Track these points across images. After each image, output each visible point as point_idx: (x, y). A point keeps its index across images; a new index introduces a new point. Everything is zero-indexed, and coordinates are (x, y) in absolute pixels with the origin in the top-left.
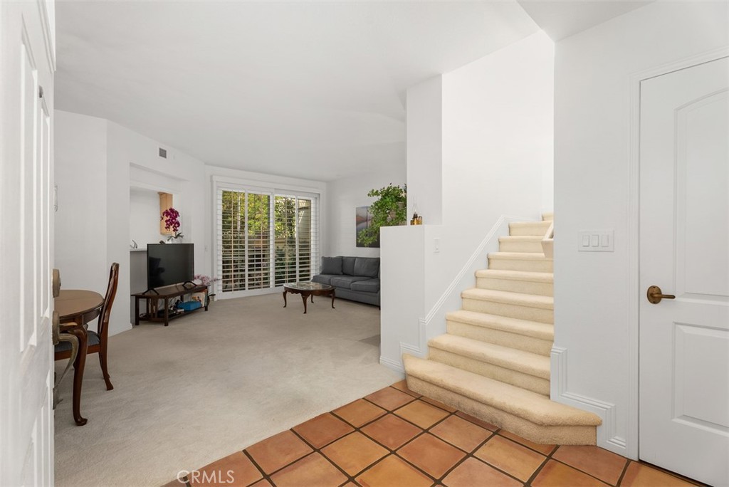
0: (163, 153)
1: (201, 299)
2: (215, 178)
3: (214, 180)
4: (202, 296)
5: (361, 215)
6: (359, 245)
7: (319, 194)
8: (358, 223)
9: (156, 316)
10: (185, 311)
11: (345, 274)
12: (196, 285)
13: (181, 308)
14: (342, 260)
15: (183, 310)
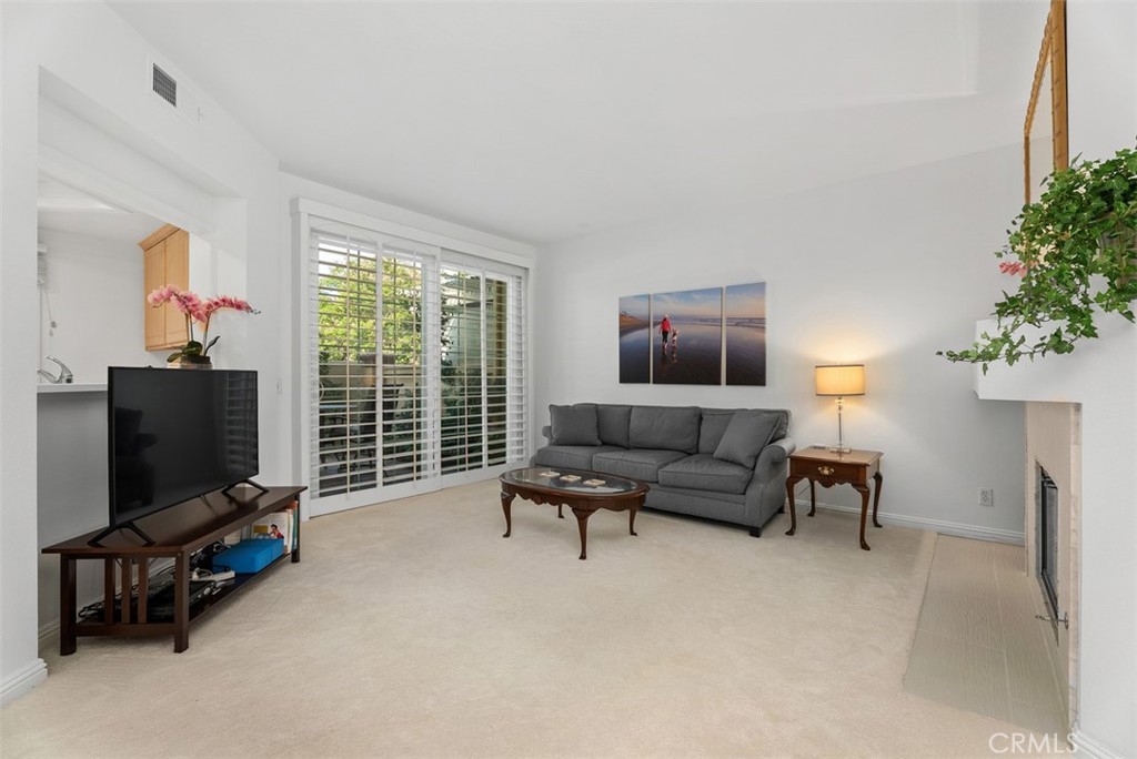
0: (164, 86)
1: (283, 532)
2: (305, 206)
3: (301, 209)
4: (285, 521)
5: (630, 313)
6: (626, 377)
7: (526, 269)
8: (624, 331)
9: (142, 615)
10: (236, 574)
11: (607, 444)
12: (265, 491)
13: (226, 570)
14: (597, 411)
15: (231, 574)
